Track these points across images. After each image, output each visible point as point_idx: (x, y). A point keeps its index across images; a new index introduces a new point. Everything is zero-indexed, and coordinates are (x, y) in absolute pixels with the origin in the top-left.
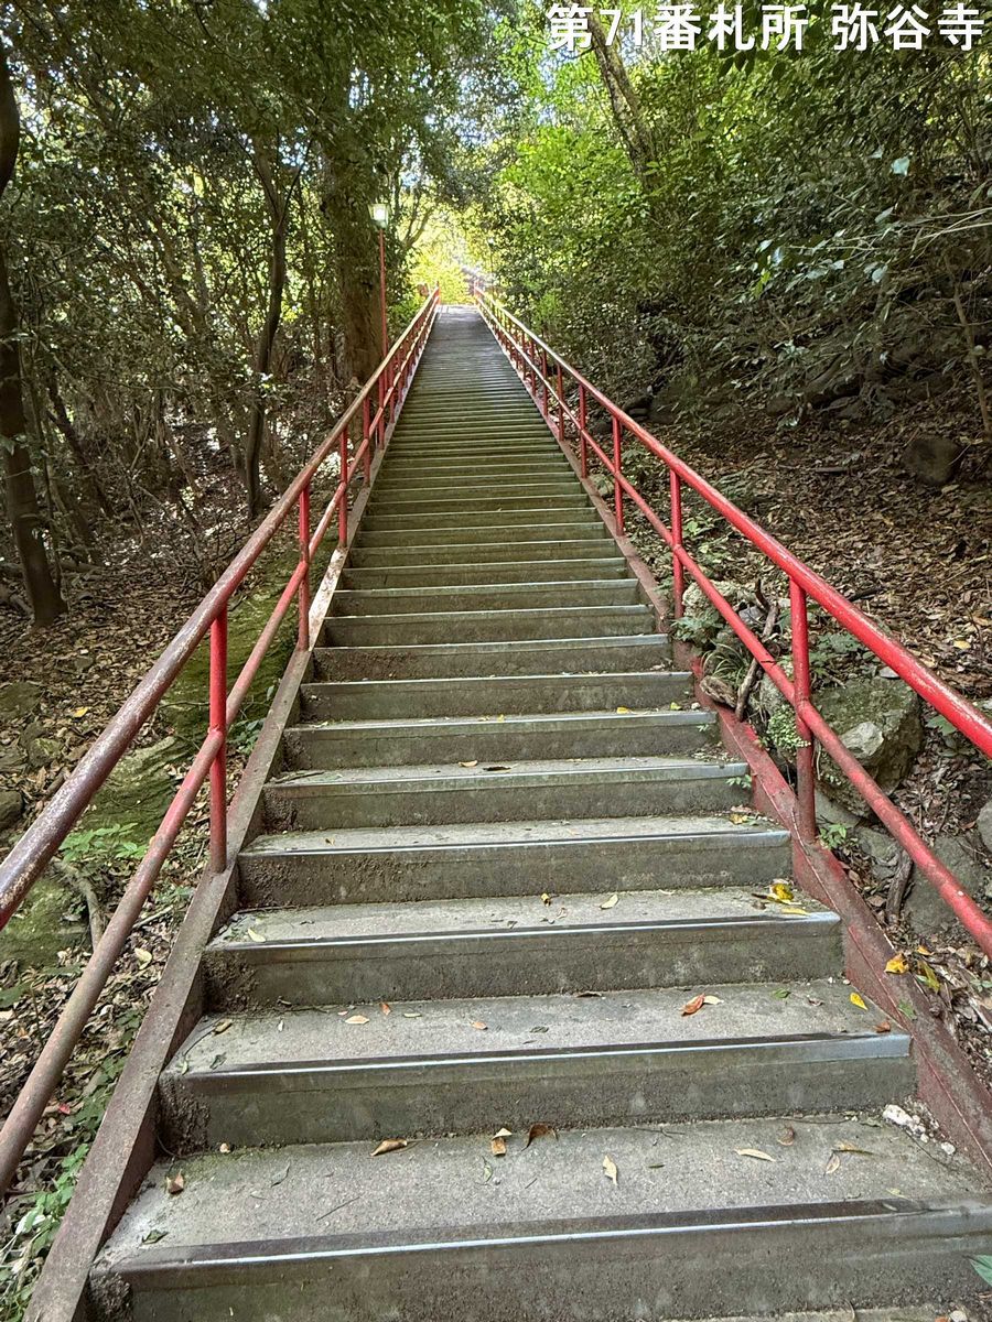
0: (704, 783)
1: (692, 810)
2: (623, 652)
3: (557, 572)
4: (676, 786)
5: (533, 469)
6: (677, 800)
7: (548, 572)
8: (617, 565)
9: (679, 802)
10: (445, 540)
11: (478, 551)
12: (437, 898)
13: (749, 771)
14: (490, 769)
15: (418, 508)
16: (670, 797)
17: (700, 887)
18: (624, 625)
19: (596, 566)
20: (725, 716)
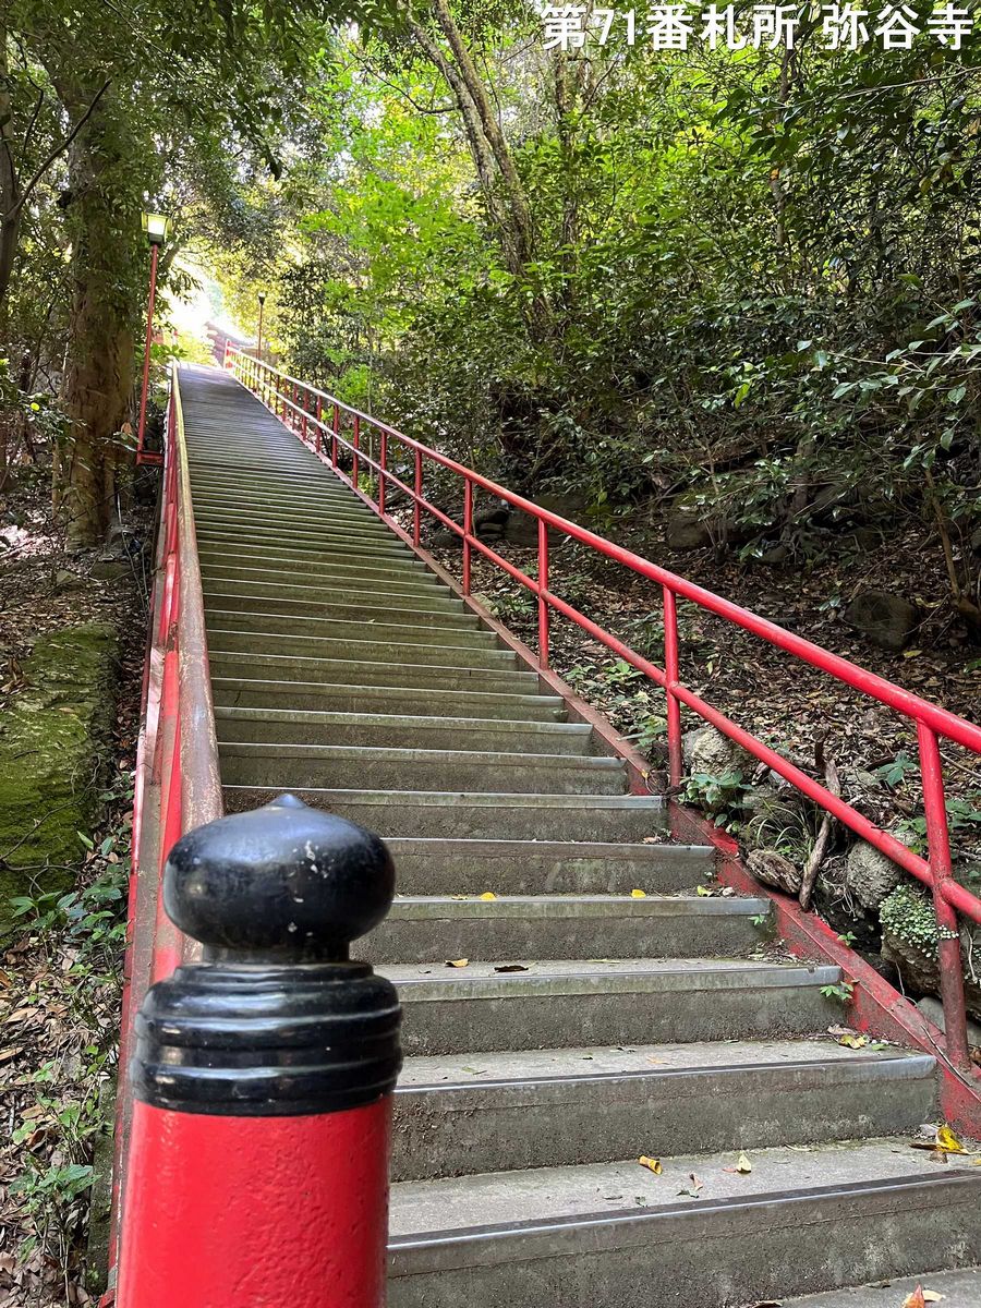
0: (791, 993)
1: (779, 1031)
2: (606, 816)
3: (478, 707)
4: (757, 996)
5: (390, 576)
6: (759, 1017)
7: (464, 706)
8: (552, 705)
9: (762, 1020)
10: (304, 651)
11: (360, 671)
12: (488, 1170)
13: (843, 975)
14: (501, 970)
15: (250, 605)
16: (749, 1012)
17: (837, 1139)
18: (589, 781)
19: (527, 704)
20: (783, 904)
